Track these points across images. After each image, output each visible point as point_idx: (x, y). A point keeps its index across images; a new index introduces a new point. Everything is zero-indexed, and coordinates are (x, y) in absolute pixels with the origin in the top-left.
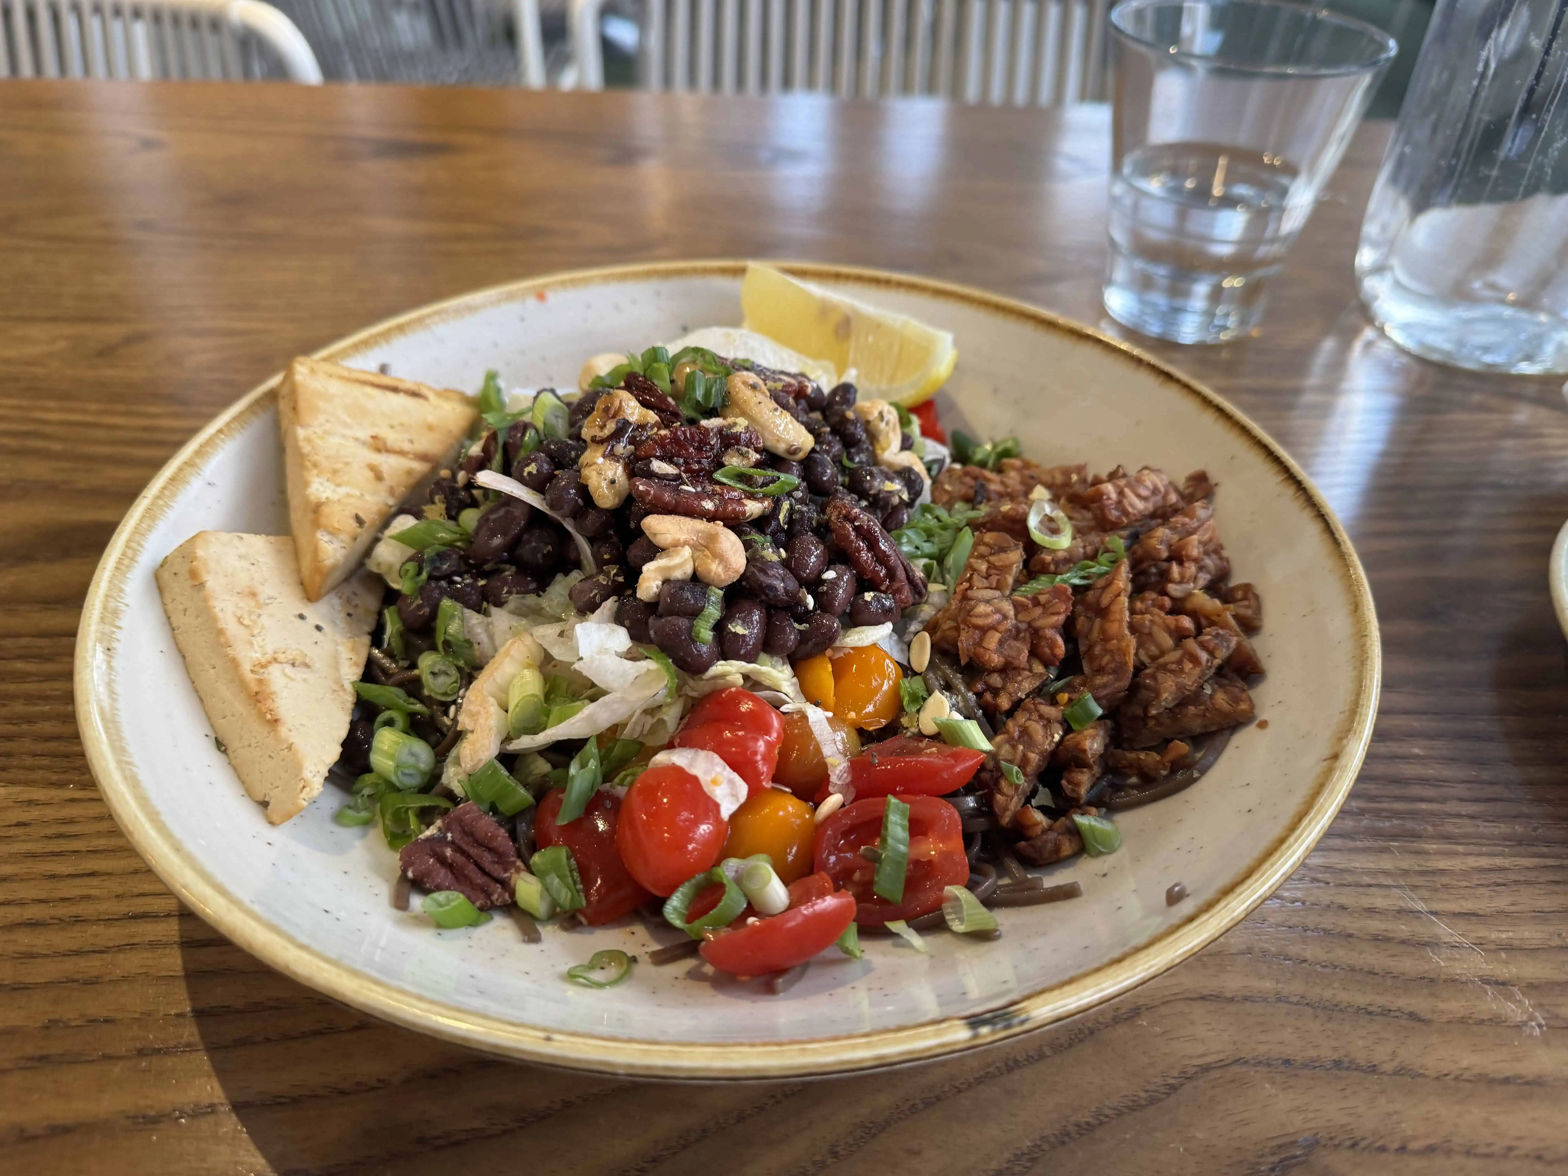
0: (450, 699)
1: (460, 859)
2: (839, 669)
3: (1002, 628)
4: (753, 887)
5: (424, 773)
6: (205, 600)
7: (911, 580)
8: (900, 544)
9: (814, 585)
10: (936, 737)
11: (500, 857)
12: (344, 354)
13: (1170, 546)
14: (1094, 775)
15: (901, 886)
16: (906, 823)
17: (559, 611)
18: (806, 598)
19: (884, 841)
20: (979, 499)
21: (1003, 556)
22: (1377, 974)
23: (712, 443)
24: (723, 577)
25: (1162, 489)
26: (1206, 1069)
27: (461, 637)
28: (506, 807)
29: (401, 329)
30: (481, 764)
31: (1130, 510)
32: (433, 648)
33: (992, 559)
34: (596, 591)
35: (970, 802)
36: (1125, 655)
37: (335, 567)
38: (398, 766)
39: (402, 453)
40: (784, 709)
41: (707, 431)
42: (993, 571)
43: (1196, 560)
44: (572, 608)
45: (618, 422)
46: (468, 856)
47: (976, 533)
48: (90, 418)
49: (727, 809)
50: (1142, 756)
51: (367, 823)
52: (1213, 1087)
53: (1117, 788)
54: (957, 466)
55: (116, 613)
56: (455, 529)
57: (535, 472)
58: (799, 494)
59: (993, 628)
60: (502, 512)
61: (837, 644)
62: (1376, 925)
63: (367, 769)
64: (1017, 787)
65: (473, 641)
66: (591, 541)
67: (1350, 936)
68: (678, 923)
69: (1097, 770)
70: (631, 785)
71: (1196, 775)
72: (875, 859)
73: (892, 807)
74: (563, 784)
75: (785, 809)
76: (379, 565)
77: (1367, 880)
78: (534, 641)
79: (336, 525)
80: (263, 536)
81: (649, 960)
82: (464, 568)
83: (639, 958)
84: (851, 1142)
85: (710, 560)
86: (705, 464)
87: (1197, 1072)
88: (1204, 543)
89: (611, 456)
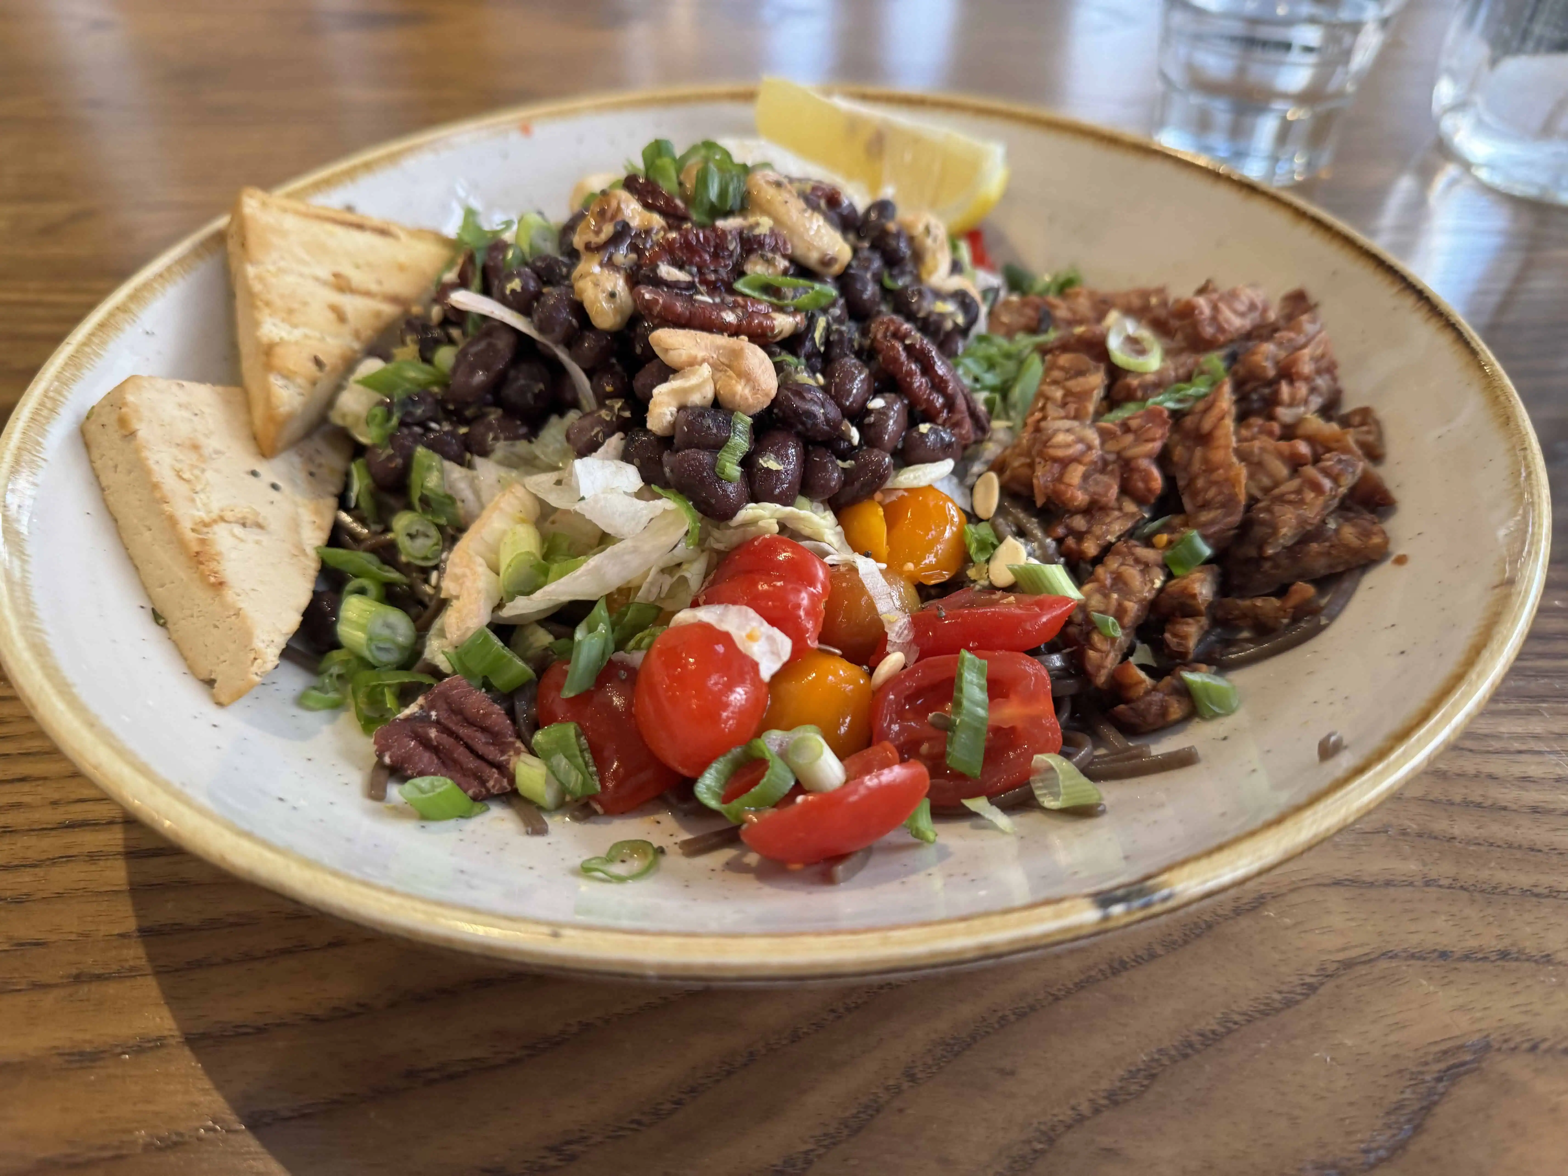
0: (431, 564)
1: (447, 741)
2: (892, 515)
3: (1086, 460)
4: (801, 761)
5: (402, 648)
6: (137, 451)
7: (972, 413)
8: (959, 371)
9: (859, 415)
10: (1010, 589)
11: (496, 738)
12: (302, 193)
13: (1277, 363)
14: (1202, 627)
15: (980, 757)
16: (984, 682)
17: (555, 459)
18: (850, 430)
19: (958, 705)
20: (1044, 326)
21: (1081, 381)
22: (1540, 851)
23: (731, 247)
24: (751, 400)
25: (1260, 306)
26: (1348, 965)
27: (441, 492)
28: (502, 682)
29: (368, 167)
30: (470, 634)
31: (1226, 326)
32: (409, 506)
33: (1069, 384)
34: (597, 429)
35: (1056, 661)
36: (1234, 487)
37: (290, 416)
38: (370, 639)
39: (368, 294)
40: (828, 560)
41: (724, 233)
42: (1069, 399)
43: (1307, 379)
44: (570, 451)
45: (616, 226)
46: (458, 738)
47: (1047, 358)
49: (767, 669)
50: (1259, 602)
51: (336, 706)
52: (1359, 986)
53: (1227, 643)
54: (1013, 297)
56: (429, 369)
57: (518, 290)
58: (836, 311)
59: (1076, 459)
60: (483, 344)
61: (889, 484)
62: (1532, 796)
63: (336, 645)
64: (1113, 640)
65: (457, 498)
66: (590, 372)
67: (1505, 808)
68: (713, 803)
69: (1204, 621)
70: (649, 647)
71: (1323, 621)
72: (946, 727)
73: (966, 663)
74: (566, 655)
75: (836, 674)
76: (344, 416)
77: (1517, 746)
78: (528, 492)
79: (291, 367)
80: (209, 385)
81: (679, 851)
82: (441, 413)
83: (666, 849)
84: (930, 1062)
85: (734, 382)
86: (723, 273)
87: (1338, 969)
88: (1316, 359)
89: (610, 264)
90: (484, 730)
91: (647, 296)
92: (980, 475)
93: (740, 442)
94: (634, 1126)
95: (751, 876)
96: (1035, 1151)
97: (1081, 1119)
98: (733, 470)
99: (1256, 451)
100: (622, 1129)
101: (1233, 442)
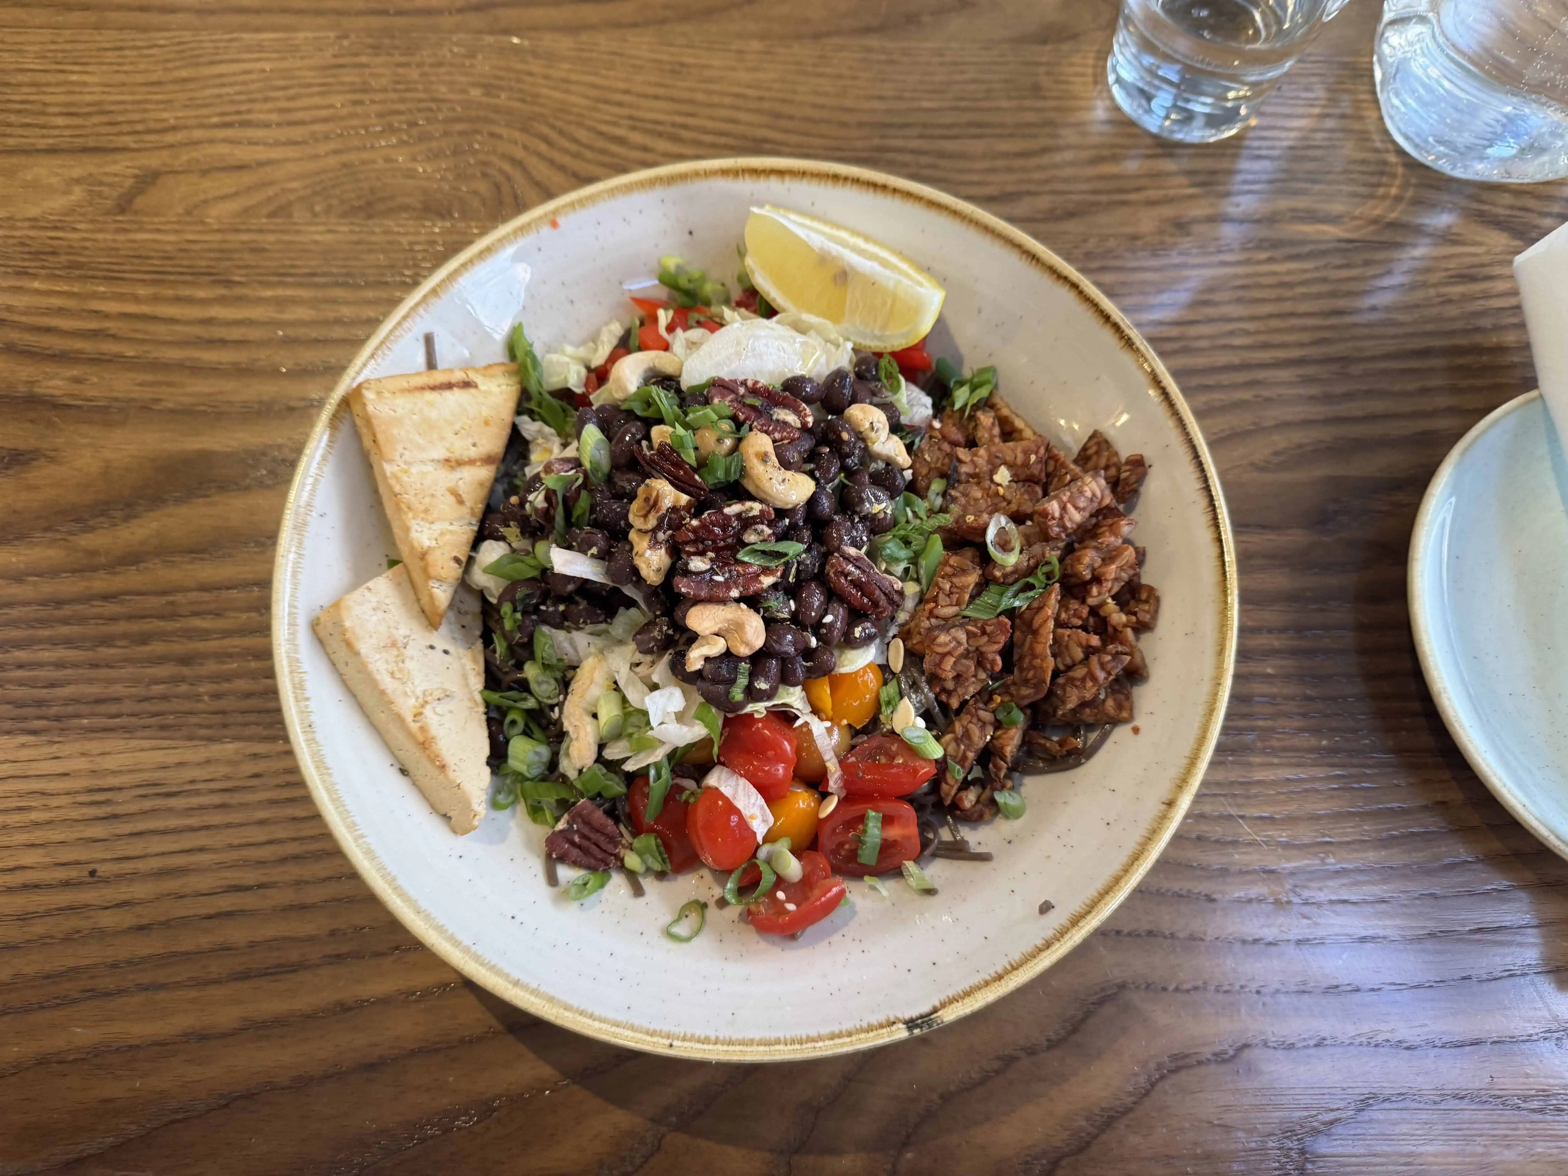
0: (554, 702)
1: (585, 842)
2: (835, 690)
3: (956, 652)
4: (778, 867)
5: (546, 765)
7: (890, 596)
9: (817, 629)
11: (611, 839)
13: (1094, 570)
15: (875, 857)
16: (880, 820)
17: (625, 636)
18: (811, 640)
19: (865, 830)
21: (963, 577)
23: (734, 525)
24: (748, 651)
25: (1099, 494)
27: (554, 655)
28: (607, 795)
30: (586, 764)
31: (1069, 523)
32: (534, 660)
33: (955, 580)
34: (653, 643)
36: (1044, 671)
38: (527, 765)
39: (471, 462)
41: (729, 515)
42: (954, 590)
43: (1112, 578)
44: (633, 640)
45: (658, 512)
46: (589, 839)
47: (946, 549)
49: (760, 834)
50: (1048, 744)
51: (515, 804)
54: (937, 423)
56: (534, 563)
57: (596, 553)
59: (949, 653)
64: (958, 776)
71: (1084, 759)
72: (859, 840)
73: (870, 818)
75: (799, 804)
76: (477, 584)
78: (607, 668)
79: (441, 571)
81: (714, 906)
83: (708, 903)
89: (655, 544)
90: (603, 834)
91: (683, 589)
92: (893, 637)
93: (743, 681)
98: (739, 692)
99: (1066, 638)
101: (1051, 635)
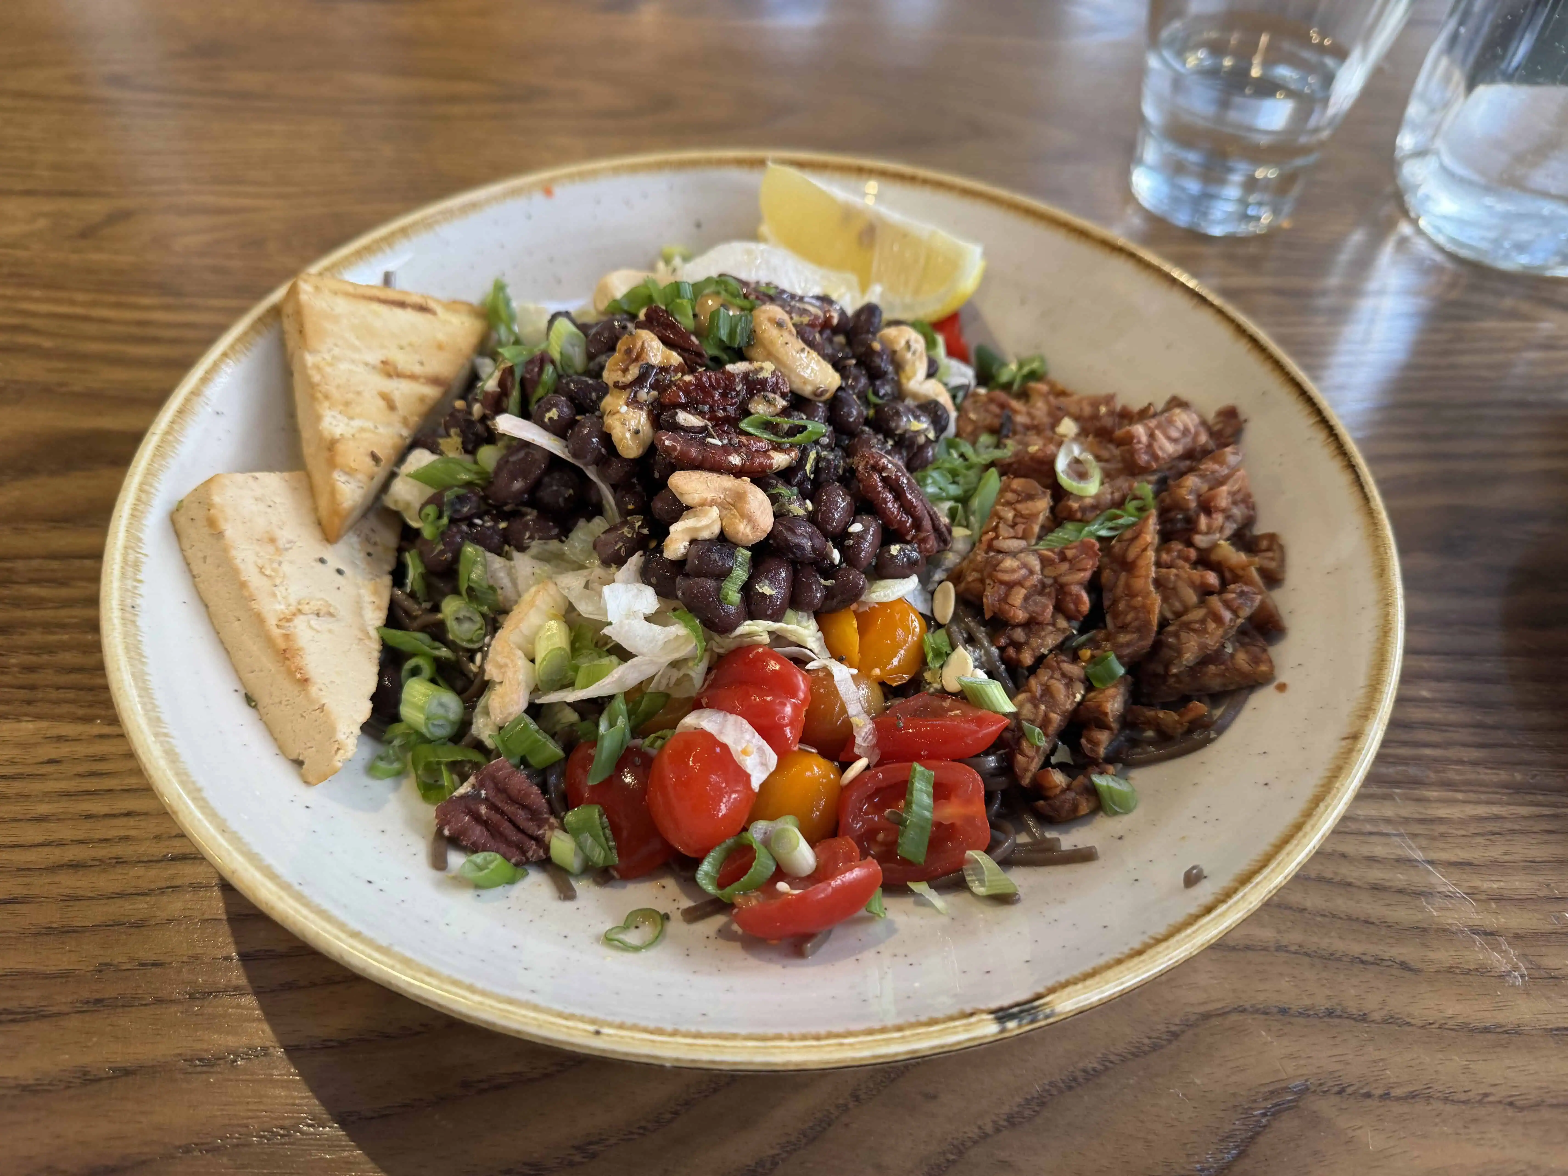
0: (476, 646)
1: (496, 817)
2: (865, 621)
3: (1028, 584)
4: (781, 850)
5: (453, 723)
6: (225, 550)
7: (936, 528)
8: (925, 485)
9: (840, 538)
10: (959, 697)
11: (534, 815)
12: (346, 262)
13: (1199, 496)
14: (1113, 733)
15: (923, 850)
16: (931, 790)
17: (582, 558)
18: (832, 552)
19: (909, 804)
20: (1005, 432)
21: (1030, 504)
22: (1373, 923)
23: (738, 389)
24: (750, 537)
25: (1193, 430)
26: (1206, 1016)
27: (484, 584)
28: (536, 761)
29: (404, 232)
30: (511, 718)
31: (1160, 453)
32: (456, 592)
33: (1019, 506)
34: (621, 544)
35: (991, 761)
36: (1149, 613)
37: (353, 509)
38: (428, 719)
39: (413, 377)
40: (810, 666)
41: (733, 376)
42: (1019, 520)
43: (1223, 511)
44: (596, 555)
45: (641, 367)
46: (502, 813)
47: (1004, 478)
48: (79, 311)
49: (757, 780)
50: (1161, 714)
51: (400, 774)
52: (1212, 1035)
53: (1134, 743)
54: (982, 391)
55: (136, 566)
56: (474, 467)
57: (556, 418)
58: (825, 441)
59: (1019, 583)
60: (521, 454)
61: (863, 598)
62: (1375, 874)
63: (396, 718)
64: (1038, 748)
65: (496, 585)
66: (615, 487)
67: (1350, 884)
68: (711, 889)
69: (1116, 729)
70: (662, 748)
71: (1213, 735)
72: (900, 822)
73: (917, 774)
74: (593, 740)
75: (812, 771)
76: (396, 502)
77: (1369, 828)
78: (558, 591)
79: (353, 465)
80: (278, 473)
81: (681, 918)
82: (484, 507)
83: (671, 915)
84: (872, 1086)
85: (737, 521)
86: (731, 410)
87: (1197, 1019)
88: (1232, 494)
89: (634, 403)
90: (524, 807)
91: (667, 443)
92: (940, 582)
93: (740, 574)
94: (641, 1131)
95: (738, 944)
96: (948, 1161)
97: (985, 1136)
98: (733, 595)
99: (1172, 578)
100: (632, 1133)
101: (1153, 572)
